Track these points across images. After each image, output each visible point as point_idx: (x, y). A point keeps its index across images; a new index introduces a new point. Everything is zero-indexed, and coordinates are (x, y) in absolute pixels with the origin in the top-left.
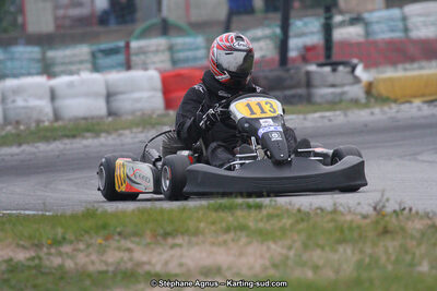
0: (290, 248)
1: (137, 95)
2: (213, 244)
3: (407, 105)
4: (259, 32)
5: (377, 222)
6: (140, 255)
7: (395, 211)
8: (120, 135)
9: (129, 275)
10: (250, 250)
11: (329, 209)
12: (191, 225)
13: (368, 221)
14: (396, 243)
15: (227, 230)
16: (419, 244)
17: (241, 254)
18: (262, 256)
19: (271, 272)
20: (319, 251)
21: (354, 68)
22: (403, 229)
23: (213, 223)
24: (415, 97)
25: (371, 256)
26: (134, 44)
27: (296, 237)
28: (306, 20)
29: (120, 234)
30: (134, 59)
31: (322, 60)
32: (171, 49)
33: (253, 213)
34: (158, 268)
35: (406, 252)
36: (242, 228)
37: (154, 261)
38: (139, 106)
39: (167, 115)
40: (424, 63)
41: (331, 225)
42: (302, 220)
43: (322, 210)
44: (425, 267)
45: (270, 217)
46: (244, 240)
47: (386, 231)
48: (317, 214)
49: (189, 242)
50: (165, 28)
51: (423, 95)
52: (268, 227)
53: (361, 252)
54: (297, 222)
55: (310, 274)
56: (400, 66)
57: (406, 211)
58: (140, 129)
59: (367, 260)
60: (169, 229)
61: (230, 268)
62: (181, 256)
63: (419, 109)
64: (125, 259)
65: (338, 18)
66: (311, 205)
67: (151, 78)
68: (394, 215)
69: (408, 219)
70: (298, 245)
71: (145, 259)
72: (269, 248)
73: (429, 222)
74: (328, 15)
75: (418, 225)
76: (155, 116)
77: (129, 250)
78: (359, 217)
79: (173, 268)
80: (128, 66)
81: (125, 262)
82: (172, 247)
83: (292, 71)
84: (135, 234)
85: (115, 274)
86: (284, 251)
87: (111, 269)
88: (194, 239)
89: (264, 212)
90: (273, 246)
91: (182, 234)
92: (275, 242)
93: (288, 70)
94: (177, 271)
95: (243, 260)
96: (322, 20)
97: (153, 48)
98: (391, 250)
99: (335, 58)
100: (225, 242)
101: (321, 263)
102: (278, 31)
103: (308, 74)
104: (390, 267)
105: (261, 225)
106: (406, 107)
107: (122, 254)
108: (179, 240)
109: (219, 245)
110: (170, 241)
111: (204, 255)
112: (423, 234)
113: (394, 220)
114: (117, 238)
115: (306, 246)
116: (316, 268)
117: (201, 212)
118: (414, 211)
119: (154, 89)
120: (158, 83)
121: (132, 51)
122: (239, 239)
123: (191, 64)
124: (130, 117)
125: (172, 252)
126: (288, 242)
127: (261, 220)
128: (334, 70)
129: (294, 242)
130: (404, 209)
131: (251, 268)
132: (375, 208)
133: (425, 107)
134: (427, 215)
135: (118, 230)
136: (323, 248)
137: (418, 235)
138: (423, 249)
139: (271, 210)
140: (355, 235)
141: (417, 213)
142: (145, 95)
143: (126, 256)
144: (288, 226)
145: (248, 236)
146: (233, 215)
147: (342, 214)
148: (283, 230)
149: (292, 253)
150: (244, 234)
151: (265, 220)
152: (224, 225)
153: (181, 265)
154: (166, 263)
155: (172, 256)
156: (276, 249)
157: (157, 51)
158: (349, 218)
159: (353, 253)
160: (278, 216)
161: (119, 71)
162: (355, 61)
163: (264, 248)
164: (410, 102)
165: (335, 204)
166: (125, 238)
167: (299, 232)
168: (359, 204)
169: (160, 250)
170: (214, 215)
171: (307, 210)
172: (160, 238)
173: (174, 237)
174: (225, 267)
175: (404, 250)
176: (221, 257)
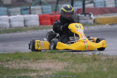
1: (32, 21)
2: (49, 62)
3: (105, 25)
5: (93, 57)
6: (29, 65)
7: (98, 54)
8: (27, 32)
9: (26, 70)
10: (59, 64)
13: (91, 57)
14: (98, 63)
15: (53, 59)
16: (104, 63)
17: (56, 65)
18: (62, 66)
19: (64, 70)
20: (77, 65)
21: (90, 15)
22: (100, 59)
23: (49, 56)
24: (107, 23)
25: (91, 66)
26: (32, 7)
27: (71, 61)
29: (24, 59)
30: (32, 11)
31: (82, 13)
32: (42, 9)
33: (60, 54)
34: (34, 69)
36: (57, 58)
37: (33, 66)
38: (32, 24)
39: (40, 27)
40: (110, 14)
41: (81, 58)
42: (73, 56)
44: (105, 70)
47: (95, 60)
49: (43, 62)
50: (41, 3)
51: (109, 23)
52: (64, 58)
53: (88, 65)
54: (72, 57)
55: (74, 71)
56: (103, 15)
57: (101, 54)
58: (33, 30)
60: (37, 58)
61: (53, 69)
62: (40, 65)
63: (108, 26)
64: (25, 66)
67: (36, 17)
68: (98, 55)
69: (101, 56)
70: (72, 63)
71: (30, 66)
72: (64, 64)
73: (107, 57)
75: (104, 58)
76: (37, 27)
77: (27, 63)
78: (88, 56)
79: (38, 68)
80: (30, 13)
81: (25, 67)
82: (38, 63)
84: (28, 59)
85: (22, 70)
86: (68, 65)
87: (21, 68)
88: (44, 61)
90: (65, 63)
91: (41, 59)
94: (39, 69)
95: (57, 67)
96: (82, 2)
97: (37, 9)
98: (96, 65)
99: (85, 12)
100: (52, 62)
101: (77, 68)
103: (78, 16)
104: (96, 69)
105: (62, 57)
106: (104, 26)
107: (24, 64)
108: (40, 61)
110: (38, 61)
111: (46, 65)
112: (105, 61)
113: (98, 57)
114: (23, 60)
115: (74, 63)
116: (76, 69)
118: (103, 54)
119: (37, 20)
120: (38, 18)
121: (31, 9)
124: (30, 27)
125: (38, 64)
126: (69, 62)
127: (62, 56)
128: (85, 16)
133: (109, 26)
134: (107, 55)
135: (24, 58)
138: (105, 65)
140: (87, 60)
142: (34, 21)
143: (25, 65)
145: (58, 60)
146: (55, 54)
147: (84, 55)
148: (68, 59)
149: (70, 65)
150: (57, 60)
152: (52, 57)
153: (40, 68)
154: (36, 67)
155: (38, 65)
156: (66, 64)
157: (38, 10)
158: (86, 56)
159: (86, 65)
160: (67, 55)
161: (27, 15)
162: (91, 13)
163: (63, 63)
164: (105, 24)
166: (26, 60)
167: (72, 59)
169: (34, 63)
170: (50, 54)
172: (35, 60)
173: (39, 60)
174: (52, 68)
175: (100, 65)
176: (51, 66)
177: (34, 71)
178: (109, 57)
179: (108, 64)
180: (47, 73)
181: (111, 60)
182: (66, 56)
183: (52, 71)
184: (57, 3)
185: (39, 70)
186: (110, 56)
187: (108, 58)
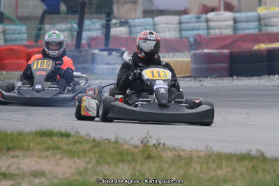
0: (88, 163)
2: (39, 157)
4: (63, 26)
5: (144, 151)
7: (154, 145)
10: (63, 162)
11: (113, 140)
12: (25, 144)
13: (136, 150)
14: (156, 165)
15: (48, 149)
16: (170, 166)
17: (57, 165)
18: (70, 167)
19: (77, 177)
20: (106, 166)
21: (122, 54)
22: (160, 156)
23: (39, 144)
25: (139, 172)
27: (92, 157)
28: (94, 21)
31: (103, 47)
32: (4, 32)
33: (65, 139)
35: (162, 170)
36: (58, 148)
41: (115, 150)
42: (96, 146)
43: (109, 140)
45: (75, 143)
46: (58, 156)
47: (149, 157)
48: (105, 143)
49: (24, 155)
52: (74, 148)
53: (134, 168)
54: (93, 147)
57: (161, 146)
59: (137, 174)
60: (11, 145)
61: (50, 173)
62: (19, 163)
65: (113, 21)
66: (101, 137)
68: (154, 147)
69: (163, 150)
70: (94, 161)
72: (75, 162)
73: (177, 153)
74: (108, 19)
75: (168, 155)
78: (132, 147)
79: (13, 170)
82: (13, 157)
83: (83, 52)
86: (85, 165)
88: (26, 153)
89: (72, 139)
90: (78, 161)
91: (19, 149)
92: (79, 158)
93: (80, 52)
94: (16, 172)
95: (59, 168)
96: (104, 22)
98: (152, 169)
99: (111, 47)
100: (47, 156)
101: (109, 173)
102: (75, 26)
103: (93, 54)
105: (70, 147)
108: (17, 153)
109: (43, 158)
110: (12, 153)
112: (173, 160)
113: (154, 150)
115: (98, 163)
117: (31, 136)
118: (166, 145)
122: (55, 155)
123: (19, 43)
125: (13, 160)
126: (87, 159)
127: (70, 144)
128: (110, 54)
129: (91, 159)
130: (160, 144)
131: (64, 174)
132: (142, 142)
134: (174, 149)
136: (109, 164)
137: (169, 160)
138: (173, 170)
139: (76, 139)
140: (130, 158)
141: (168, 147)
144: (87, 149)
145: (61, 153)
146: (51, 139)
147: (121, 144)
148: (84, 152)
149: (90, 166)
150: (59, 152)
151: (72, 144)
152: (46, 145)
153: (18, 169)
154: (9, 167)
155: (12, 163)
156: (81, 163)
158: (125, 147)
159: (129, 169)
160: (80, 142)
162: (124, 49)
163: (72, 161)
165: (116, 138)
167: (94, 153)
168: (132, 139)
169: (4, 158)
170: (40, 139)
171: (99, 140)
172: (4, 151)
173: (14, 151)
174: (47, 171)
175: (161, 169)
176: (45, 165)
177: (5, 176)
178: (182, 154)
179: (180, 168)
180: (37, 181)
181: (186, 159)
182: (79, 145)
183: (48, 179)
184: (42, 21)
185: (16, 175)
186: (183, 150)
187: (179, 156)
